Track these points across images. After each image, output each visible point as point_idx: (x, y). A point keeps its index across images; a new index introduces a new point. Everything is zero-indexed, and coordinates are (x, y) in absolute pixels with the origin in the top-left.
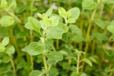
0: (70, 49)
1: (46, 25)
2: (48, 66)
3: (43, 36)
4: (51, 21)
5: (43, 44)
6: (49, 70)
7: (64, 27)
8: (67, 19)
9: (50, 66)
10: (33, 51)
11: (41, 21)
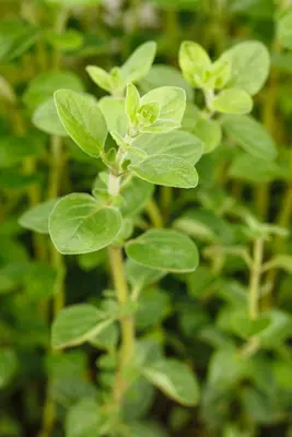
0: (219, 212)
1: (131, 125)
2: (130, 287)
3: (117, 169)
4: (151, 109)
5: (115, 201)
6: (136, 306)
7: (200, 124)
8: (216, 92)
9: (137, 289)
10: (74, 237)
11: (105, 100)
